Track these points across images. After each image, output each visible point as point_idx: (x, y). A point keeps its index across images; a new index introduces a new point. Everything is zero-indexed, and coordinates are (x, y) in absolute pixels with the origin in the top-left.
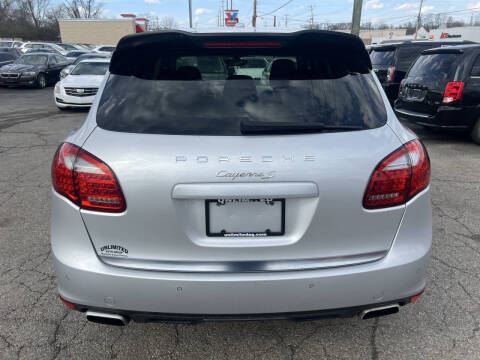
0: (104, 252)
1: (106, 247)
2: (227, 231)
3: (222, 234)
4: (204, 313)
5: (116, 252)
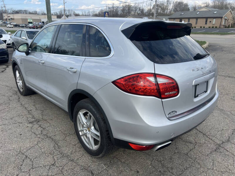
1: (170, 113)
5: (173, 114)
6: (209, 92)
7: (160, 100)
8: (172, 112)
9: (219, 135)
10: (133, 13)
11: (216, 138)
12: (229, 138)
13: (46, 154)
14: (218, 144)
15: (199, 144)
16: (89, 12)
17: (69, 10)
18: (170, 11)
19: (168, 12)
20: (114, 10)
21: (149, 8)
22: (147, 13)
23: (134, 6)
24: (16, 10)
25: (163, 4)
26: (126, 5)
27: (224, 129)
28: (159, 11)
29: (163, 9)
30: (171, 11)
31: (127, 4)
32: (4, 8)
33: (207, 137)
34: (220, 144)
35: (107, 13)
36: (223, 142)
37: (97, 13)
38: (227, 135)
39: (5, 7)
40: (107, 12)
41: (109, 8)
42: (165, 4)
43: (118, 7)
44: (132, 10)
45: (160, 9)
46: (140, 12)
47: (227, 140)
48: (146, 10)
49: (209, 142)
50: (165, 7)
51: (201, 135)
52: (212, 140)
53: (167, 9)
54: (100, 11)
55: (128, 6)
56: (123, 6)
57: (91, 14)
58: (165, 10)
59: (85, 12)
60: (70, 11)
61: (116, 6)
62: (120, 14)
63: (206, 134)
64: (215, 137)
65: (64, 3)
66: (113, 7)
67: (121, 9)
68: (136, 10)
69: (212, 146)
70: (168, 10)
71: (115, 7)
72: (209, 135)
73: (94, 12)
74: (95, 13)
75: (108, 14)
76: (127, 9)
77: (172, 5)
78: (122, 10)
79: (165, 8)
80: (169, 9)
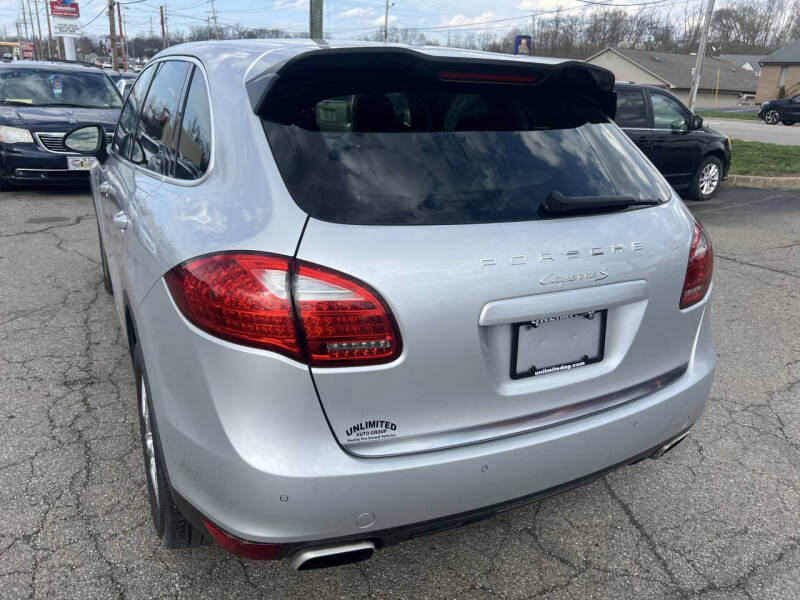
0: (354, 436)
1: (356, 428)
2: (538, 367)
3: (531, 373)
4: (495, 502)
5: (375, 432)
6: (612, 362)
7: (305, 367)
8: (371, 424)
9: (713, 552)
10: (626, 42)
11: (689, 561)
12: (753, 573)
13: (32, 496)
14: (681, 591)
15: (596, 572)
16: (471, 38)
17: (407, 30)
18: (777, 35)
19: (769, 38)
20: (561, 32)
21: (693, 22)
22: (683, 41)
23: (636, 16)
24: (250, 30)
25: (751, 10)
26: (606, 14)
27: (753, 529)
28: (733, 35)
29: (751, 29)
30: (780, 37)
31: (611, 9)
32: (212, 24)
33: (653, 549)
34: (693, 593)
35: (524, 41)
36: (712, 587)
37: (499, 41)
38: (746, 558)
39: (214, 18)
40: (528, 38)
41: (543, 23)
42: (761, 11)
43: (574, 20)
44: (626, 31)
45: (738, 26)
46: (652, 39)
47: (734, 581)
48: (682, 32)
49: (648, 571)
50: (758, 20)
51: (630, 536)
52: (665, 565)
53: (767, 30)
54: (509, 34)
55: (615, 14)
56: (594, 16)
57: (477, 44)
58: (756, 32)
59: (458, 37)
60: (410, 33)
61: (568, 16)
62: (581, 46)
63: (655, 538)
64: (690, 556)
65: (387, 7)
66: (557, 21)
67: (586, 26)
68: (640, 33)
69: (650, 594)
70: (771, 33)
71: (563, 20)
72: (664, 545)
73: (488, 36)
74: (491, 42)
75: (529, 44)
76: (608, 27)
77: (788, 13)
78: (588, 30)
79: (759, 25)
80: (775, 30)
